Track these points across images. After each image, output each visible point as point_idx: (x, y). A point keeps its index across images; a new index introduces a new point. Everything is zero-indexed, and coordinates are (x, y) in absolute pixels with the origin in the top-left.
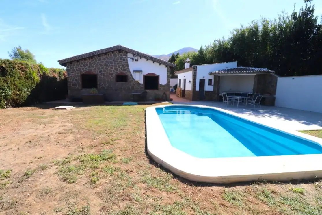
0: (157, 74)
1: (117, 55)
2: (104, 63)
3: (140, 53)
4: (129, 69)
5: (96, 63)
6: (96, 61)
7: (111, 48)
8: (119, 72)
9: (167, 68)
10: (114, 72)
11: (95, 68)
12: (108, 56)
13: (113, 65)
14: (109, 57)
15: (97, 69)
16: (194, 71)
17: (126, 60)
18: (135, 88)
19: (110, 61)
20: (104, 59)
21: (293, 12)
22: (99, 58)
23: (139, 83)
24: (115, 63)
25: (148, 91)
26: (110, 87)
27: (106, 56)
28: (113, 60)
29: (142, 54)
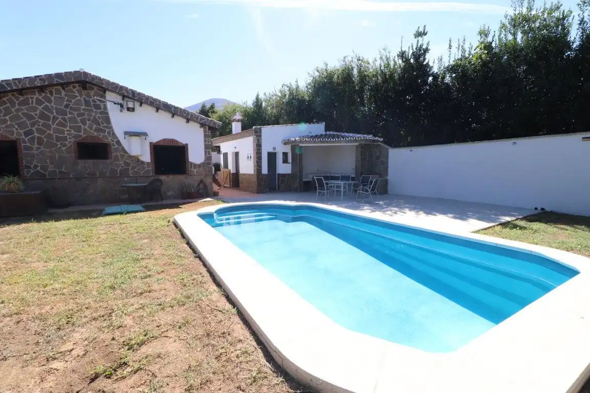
0: (182, 140)
1: (77, 94)
2: (38, 112)
3: (139, 94)
4: (111, 127)
5: (13, 110)
6: (13, 106)
7: (58, 75)
8: (84, 136)
9: (202, 129)
10: (70, 136)
11: (9, 123)
12: (49, 95)
13: (66, 117)
14: (53, 99)
15: (16, 126)
16: (257, 136)
17: (102, 107)
18: (130, 172)
19: (56, 109)
20: (39, 102)
21: (400, 50)
22: (22, 98)
23: (139, 160)
24: (70, 113)
25: (163, 178)
26: (61, 172)
27: (43, 94)
28: (67, 106)
29: (144, 95)
